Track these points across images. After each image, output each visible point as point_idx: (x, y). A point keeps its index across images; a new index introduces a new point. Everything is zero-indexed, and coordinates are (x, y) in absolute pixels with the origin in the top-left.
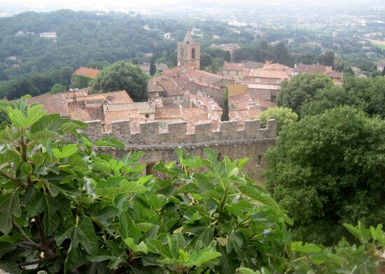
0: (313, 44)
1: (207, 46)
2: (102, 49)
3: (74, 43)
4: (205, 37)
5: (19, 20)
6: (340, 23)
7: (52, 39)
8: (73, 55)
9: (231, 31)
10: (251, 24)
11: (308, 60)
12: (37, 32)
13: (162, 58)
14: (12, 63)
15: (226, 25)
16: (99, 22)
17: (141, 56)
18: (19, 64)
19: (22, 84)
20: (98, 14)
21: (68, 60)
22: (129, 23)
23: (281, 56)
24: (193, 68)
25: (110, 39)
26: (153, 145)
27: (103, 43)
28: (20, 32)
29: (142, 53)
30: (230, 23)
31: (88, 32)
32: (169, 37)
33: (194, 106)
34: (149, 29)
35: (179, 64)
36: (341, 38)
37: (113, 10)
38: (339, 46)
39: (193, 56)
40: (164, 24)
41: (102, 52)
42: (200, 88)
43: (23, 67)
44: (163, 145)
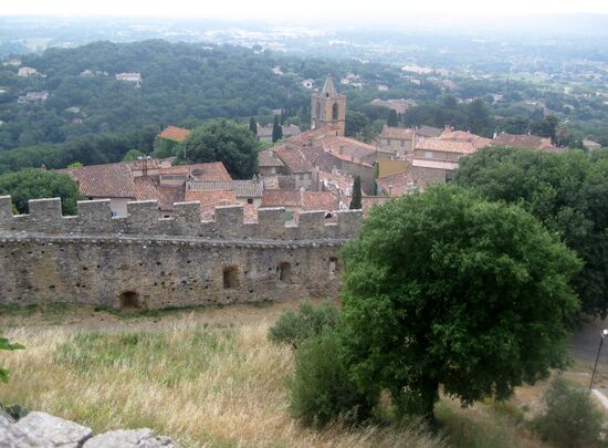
0: (532, 104)
1: (366, 101)
2: (207, 101)
3: (166, 91)
4: (365, 87)
5: (87, 53)
6: (577, 72)
7: (134, 83)
8: (164, 108)
9: (405, 80)
10: (438, 71)
11: (517, 127)
12: (113, 72)
13: (295, 118)
14: (72, 116)
15: (400, 70)
16: (205, 60)
17: (266, 114)
18: (82, 118)
19: (81, 149)
20: (205, 48)
21: (156, 116)
22: (250, 63)
23: (476, 120)
24: (334, 133)
25: (221, 86)
26: (234, 241)
27: (209, 91)
28: (87, 72)
29: (267, 109)
30: (406, 68)
31: (188, 74)
32: (311, 86)
33: (324, 189)
34: (281, 73)
35: (313, 127)
36: (576, 96)
37: (230, 42)
38: (572, 108)
39: (335, 115)
40: (303, 67)
41: (208, 105)
42: (339, 163)
43: (88, 124)
44: (250, 241)
